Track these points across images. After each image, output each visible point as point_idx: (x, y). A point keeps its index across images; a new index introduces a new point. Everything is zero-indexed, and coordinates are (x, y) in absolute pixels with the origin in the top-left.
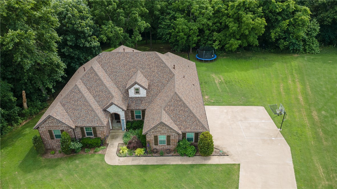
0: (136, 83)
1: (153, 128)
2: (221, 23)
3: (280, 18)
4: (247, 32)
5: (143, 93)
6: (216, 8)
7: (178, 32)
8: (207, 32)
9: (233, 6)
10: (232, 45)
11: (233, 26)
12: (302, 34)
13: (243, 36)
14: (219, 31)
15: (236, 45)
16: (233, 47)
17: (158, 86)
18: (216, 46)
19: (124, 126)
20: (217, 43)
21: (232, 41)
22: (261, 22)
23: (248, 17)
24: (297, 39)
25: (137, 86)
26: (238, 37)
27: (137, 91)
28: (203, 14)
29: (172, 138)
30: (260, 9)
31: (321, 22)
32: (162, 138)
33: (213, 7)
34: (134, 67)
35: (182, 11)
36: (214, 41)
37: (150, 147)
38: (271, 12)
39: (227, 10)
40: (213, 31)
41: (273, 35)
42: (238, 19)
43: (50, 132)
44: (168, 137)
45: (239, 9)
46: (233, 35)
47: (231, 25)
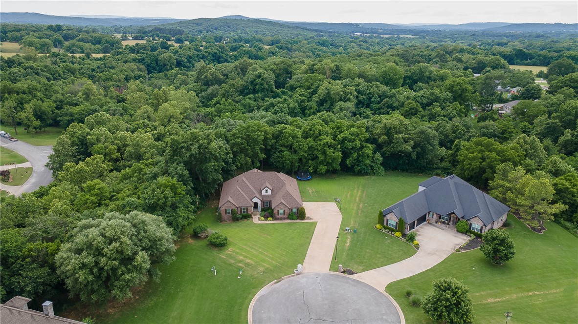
0: (267, 187)
1: (277, 206)
2: (313, 155)
3: (352, 152)
4: (330, 161)
5: (269, 192)
6: (310, 145)
7: (286, 160)
8: (304, 160)
9: (320, 144)
10: (321, 169)
11: (321, 157)
12: (368, 162)
13: (328, 164)
14: (312, 160)
15: (324, 169)
16: (322, 171)
17: (277, 189)
18: (311, 170)
19: (260, 210)
20: (311, 168)
21: (321, 167)
22: (339, 155)
23: (330, 151)
24: (366, 166)
25: (267, 189)
26: (325, 164)
27: (267, 191)
28: (301, 149)
29: (286, 211)
30: (339, 146)
31: (383, 155)
32: (281, 211)
33: (308, 144)
34: (264, 180)
35: (286, 147)
36: (310, 167)
37: (275, 216)
38: (345, 148)
39: (317, 146)
40: (308, 160)
41: (348, 162)
42: (324, 153)
43: (226, 210)
44: (284, 210)
45: (324, 146)
46: (322, 163)
47: (320, 156)
